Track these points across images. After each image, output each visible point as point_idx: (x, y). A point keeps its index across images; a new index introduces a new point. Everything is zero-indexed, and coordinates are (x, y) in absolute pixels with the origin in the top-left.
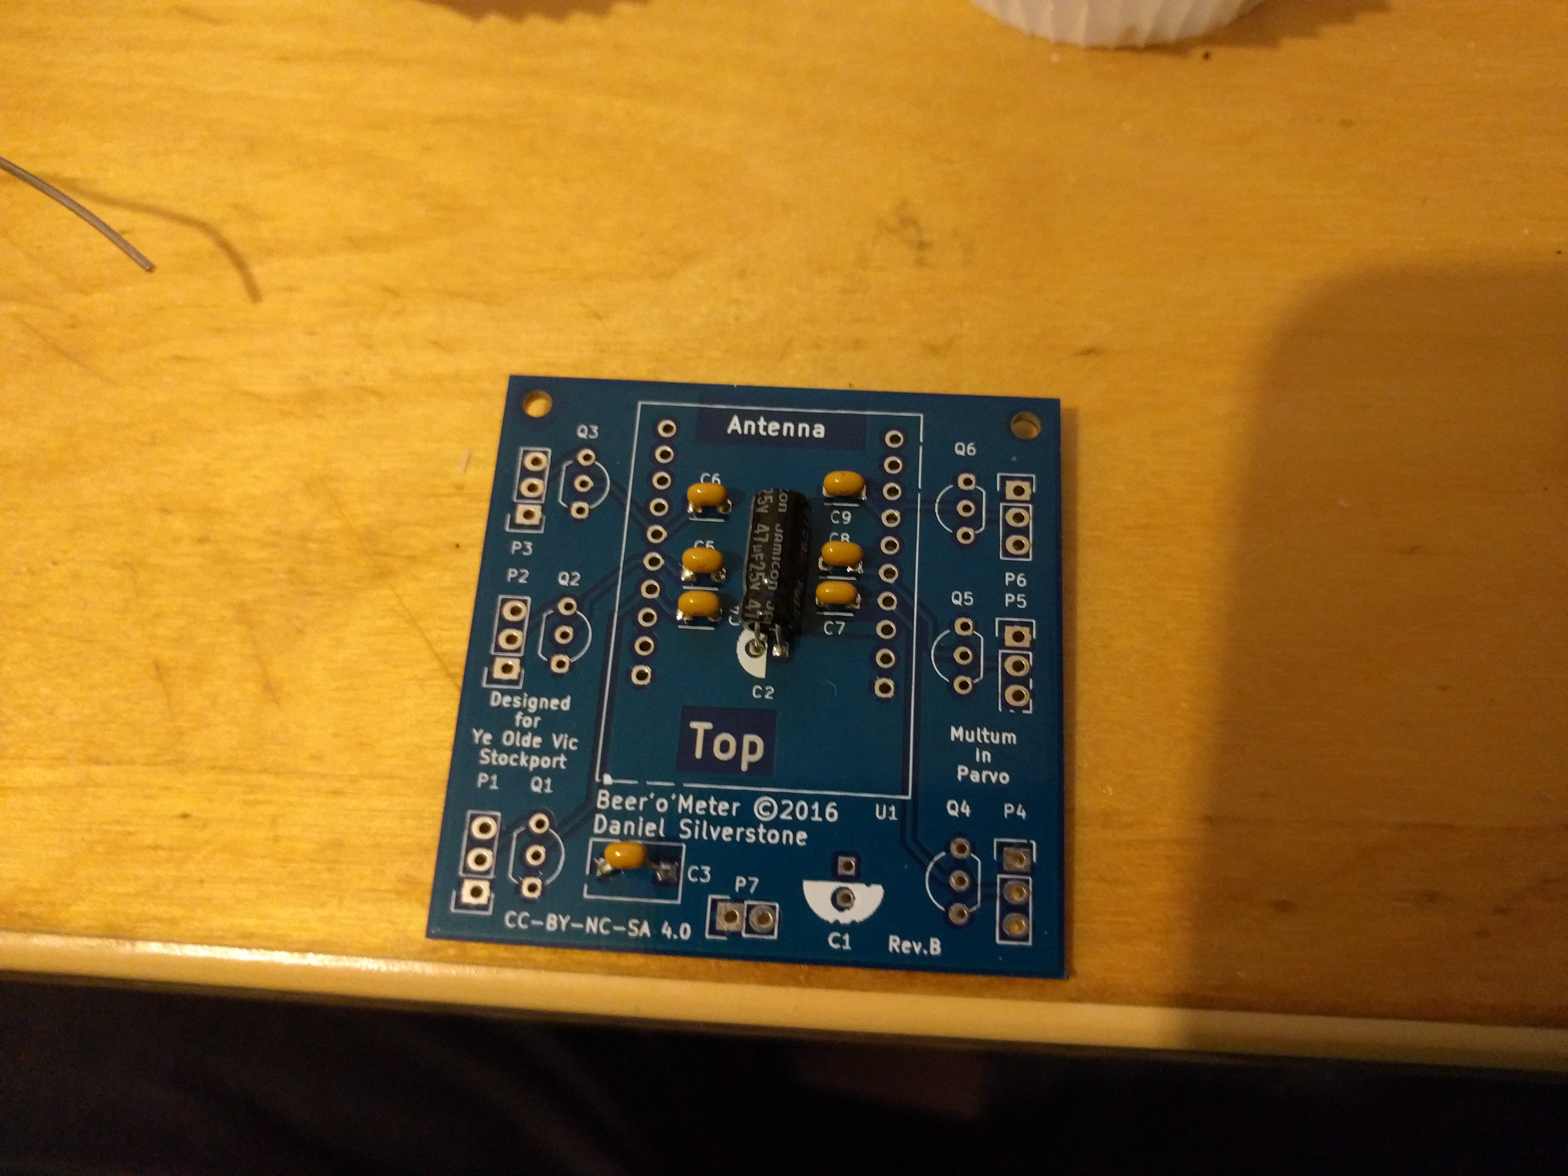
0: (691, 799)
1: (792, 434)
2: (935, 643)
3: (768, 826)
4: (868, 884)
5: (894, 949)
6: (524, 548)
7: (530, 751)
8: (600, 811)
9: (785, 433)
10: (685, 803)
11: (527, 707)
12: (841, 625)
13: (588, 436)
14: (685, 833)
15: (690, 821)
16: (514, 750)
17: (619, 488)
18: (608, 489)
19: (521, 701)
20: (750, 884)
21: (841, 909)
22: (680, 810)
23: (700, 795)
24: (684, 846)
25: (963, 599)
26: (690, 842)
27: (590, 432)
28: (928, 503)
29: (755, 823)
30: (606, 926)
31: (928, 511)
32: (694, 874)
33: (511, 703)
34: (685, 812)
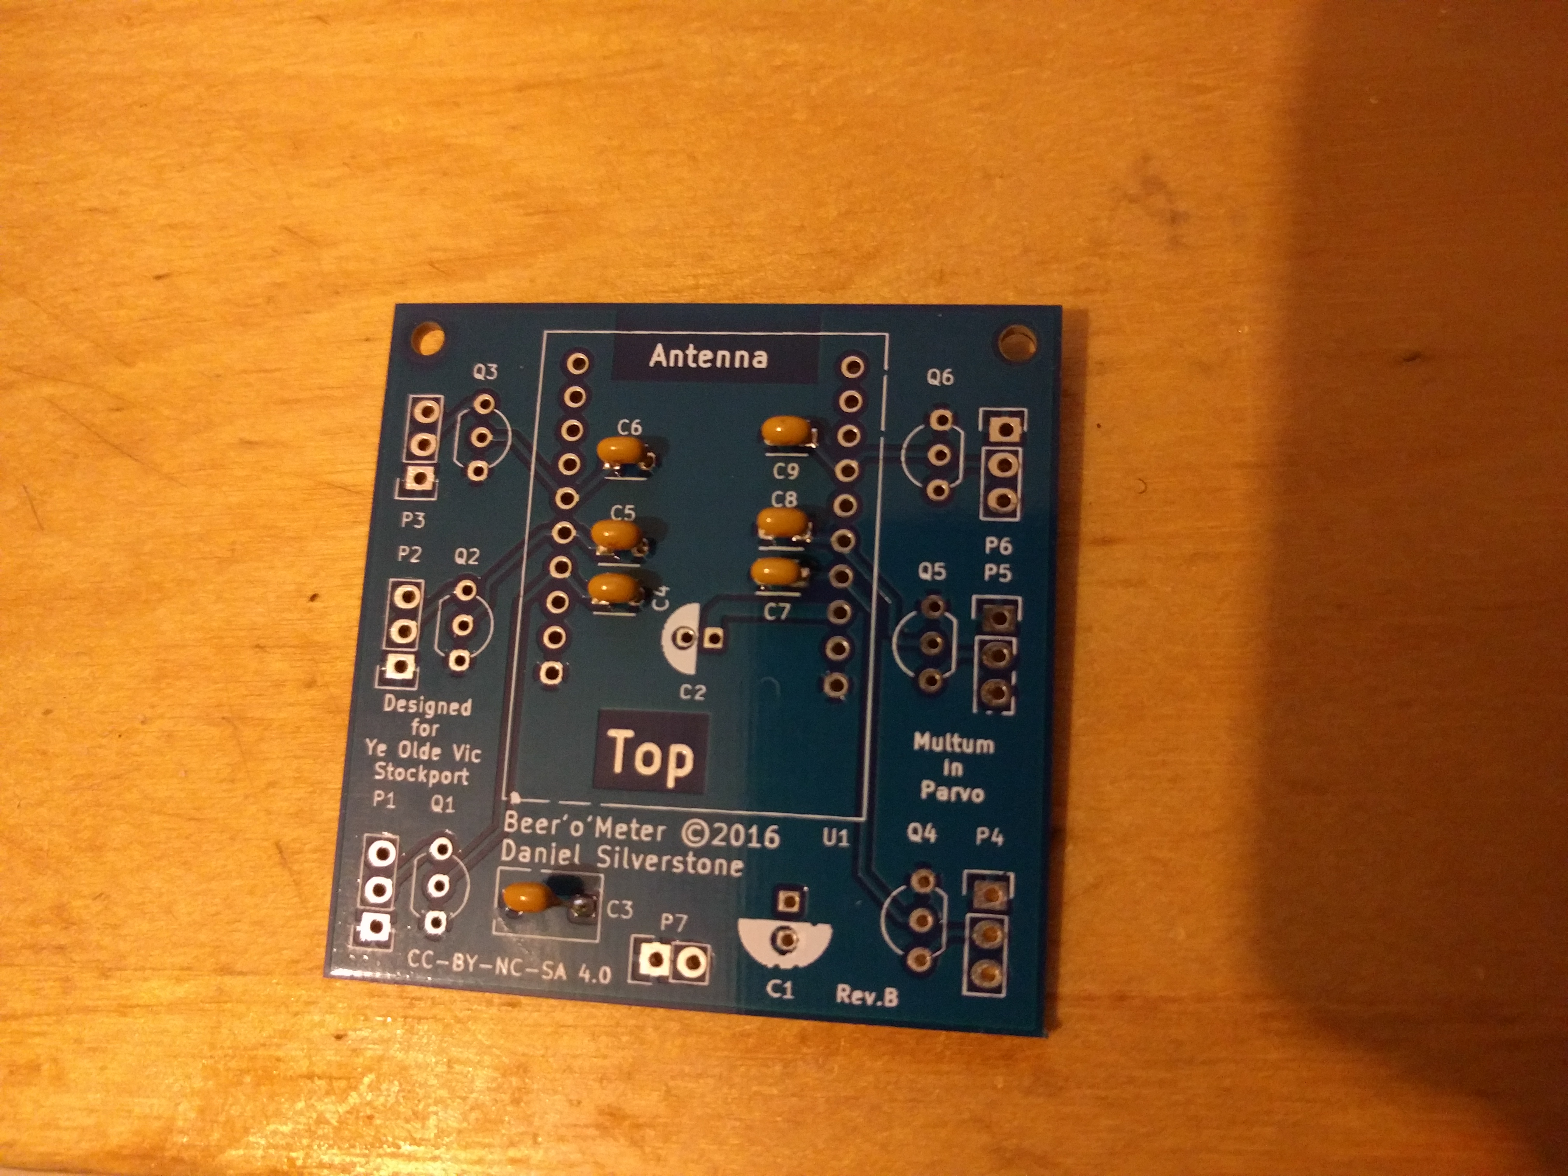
0: (609, 821)
1: (727, 365)
2: (898, 628)
3: (699, 853)
4: (814, 924)
5: (842, 999)
6: (416, 521)
7: (429, 765)
8: (508, 835)
9: (719, 364)
10: (603, 826)
11: (424, 713)
12: (784, 608)
13: (485, 378)
14: (604, 861)
15: (608, 848)
16: (411, 763)
17: (524, 441)
18: (509, 443)
19: (418, 705)
20: (677, 921)
21: (783, 953)
22: (597, 835)
23: (621, 817)
24: (602, 876)
25: (934, 574)
26: (608, 871)
27: (489, 372)
28: (893, 448)
29: (683, 851)
30: (518, 968)
31: (892, 460)
32: (615, 909)
33: (407, 707)
34: (603, 837)
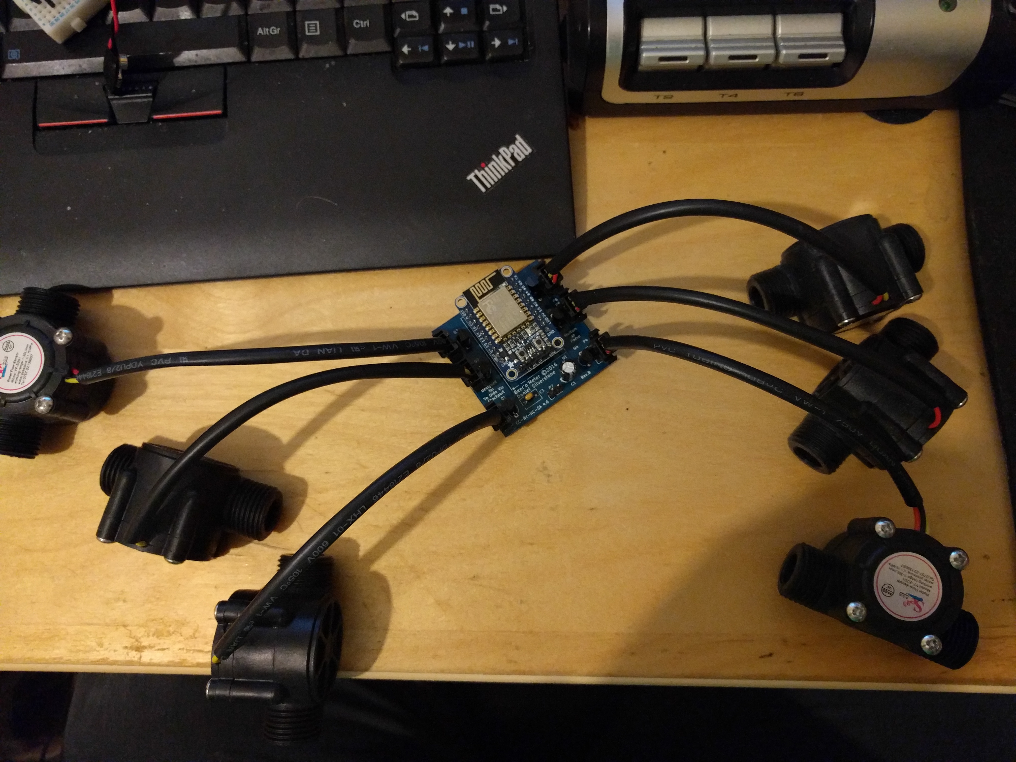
0: (530, 380)
3: (547, 375)
5: (583, 378)
7: (496, 394)
10: (530, 382)
11: (489, 388)
16: (493, 396)
20: (551, 386)
23: (531, 379)
24: (536, 389)
26: (536, 387)
27: (457, 331)
29: (544, 376)
30: (534, 411)
32: (541, 392)
33: (486, 389)
34: (531, 384)
